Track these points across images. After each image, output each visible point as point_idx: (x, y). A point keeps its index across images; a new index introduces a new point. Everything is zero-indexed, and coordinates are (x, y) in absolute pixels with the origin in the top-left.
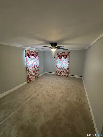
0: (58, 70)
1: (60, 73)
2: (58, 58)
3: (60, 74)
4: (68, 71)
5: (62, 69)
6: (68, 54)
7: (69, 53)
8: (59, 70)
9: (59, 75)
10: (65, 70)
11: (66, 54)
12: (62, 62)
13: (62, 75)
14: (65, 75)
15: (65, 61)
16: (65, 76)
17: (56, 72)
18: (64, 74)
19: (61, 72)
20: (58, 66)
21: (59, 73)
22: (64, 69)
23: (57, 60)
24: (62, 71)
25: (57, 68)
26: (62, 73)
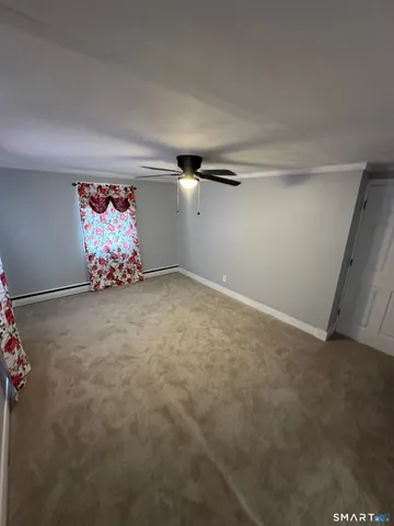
0: (95, 267)
1: (110, 276)
2: (88, 210)
3: (109, 283)
4: (138, 258)
5: (114, 257)
6: (130, 195)
7: (133, 189)
8: (99, 267)
9: (107, 287)
10: (127, 260)
11: (123, 195)
12: (111, 229)
13: (119, 283)
14: (128, 276)
15: (121, 222)
16: (129, 280)
17: (91, 276)
18: (124, 276)
19: (113, 269)
20: (92, 249)
21: (104, 276)
22: (123, 255)
23: (86, 222)
24: (114, 265)
25: (91, 258)
26: (117, 274)
